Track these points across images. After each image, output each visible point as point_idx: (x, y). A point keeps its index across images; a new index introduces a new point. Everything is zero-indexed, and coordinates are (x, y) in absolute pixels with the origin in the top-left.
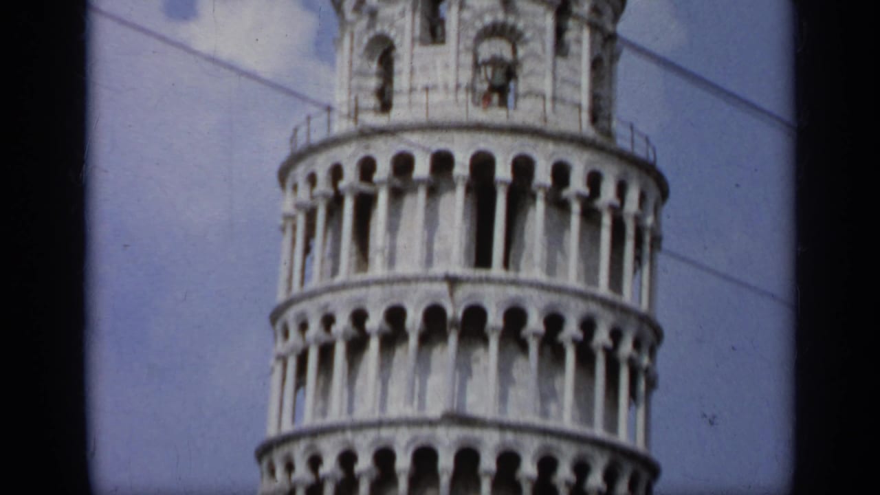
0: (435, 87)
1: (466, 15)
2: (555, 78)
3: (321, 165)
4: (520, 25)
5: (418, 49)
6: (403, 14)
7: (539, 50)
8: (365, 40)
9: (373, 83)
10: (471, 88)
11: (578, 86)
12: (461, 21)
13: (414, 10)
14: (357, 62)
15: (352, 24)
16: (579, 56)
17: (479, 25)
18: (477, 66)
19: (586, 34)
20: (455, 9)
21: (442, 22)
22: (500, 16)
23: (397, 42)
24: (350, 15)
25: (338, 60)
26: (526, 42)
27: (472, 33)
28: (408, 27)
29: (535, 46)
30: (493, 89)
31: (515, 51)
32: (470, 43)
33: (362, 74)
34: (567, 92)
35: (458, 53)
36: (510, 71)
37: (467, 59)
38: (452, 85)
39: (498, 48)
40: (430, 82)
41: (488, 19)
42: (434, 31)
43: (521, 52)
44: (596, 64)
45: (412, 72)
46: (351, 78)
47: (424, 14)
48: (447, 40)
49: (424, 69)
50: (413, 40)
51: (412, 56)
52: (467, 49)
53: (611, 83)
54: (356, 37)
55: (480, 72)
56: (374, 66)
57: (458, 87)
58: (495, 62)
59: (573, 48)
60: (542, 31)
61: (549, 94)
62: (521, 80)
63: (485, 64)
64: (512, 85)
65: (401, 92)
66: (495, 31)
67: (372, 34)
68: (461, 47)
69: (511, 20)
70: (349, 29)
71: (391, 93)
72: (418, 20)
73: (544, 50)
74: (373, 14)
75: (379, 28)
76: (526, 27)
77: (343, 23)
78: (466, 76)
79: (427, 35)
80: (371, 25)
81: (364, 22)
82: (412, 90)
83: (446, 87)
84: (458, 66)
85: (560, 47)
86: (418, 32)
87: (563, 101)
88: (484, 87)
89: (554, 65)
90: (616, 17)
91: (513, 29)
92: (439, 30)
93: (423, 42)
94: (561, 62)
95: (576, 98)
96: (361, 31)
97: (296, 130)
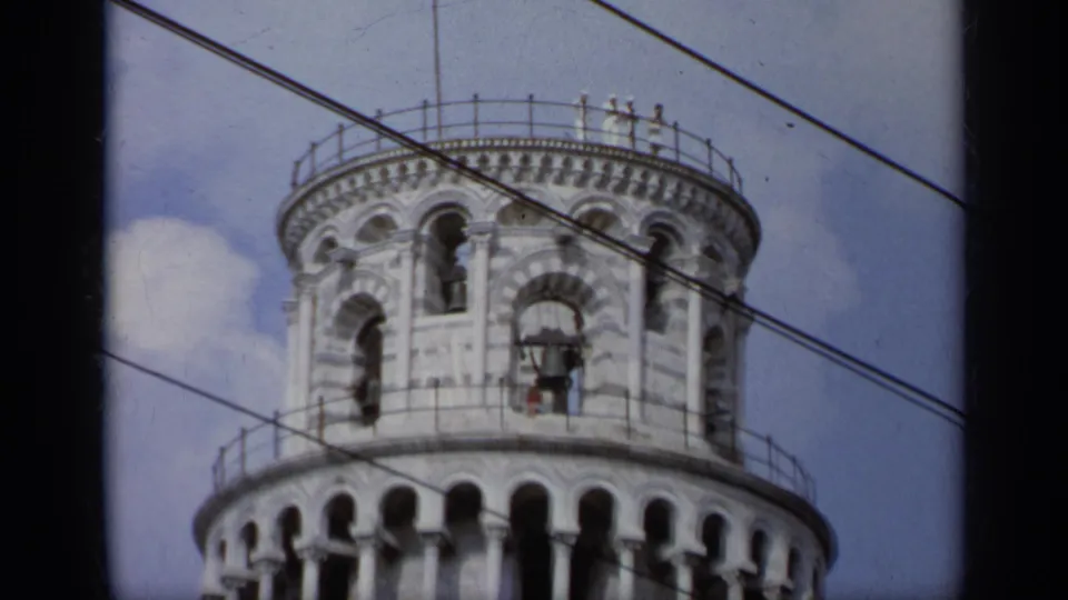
0: (450, 382)
1: (500, 262)
2: (644, 364)
3: (264, 511)
4: (589, 278)
5: (424, 320)
6: (397, 261)
7: (619, 320)
8: (335, 306)
9: (349, 375)
10: (508, 382)
11: (682, 377)
12: (490, 274)
13: (416, 257)
14: (323, 341)
15: (316, 278)
16: (684, 327)
17: (521, 279)
18: (518, 344)
19: (694, 299)
20: (481, 254)
21: (461, 275)
22: (556, 265)
23: (387, 307)
24: (311, 268)
25: (291, 339)
26: (599, 305)
27: (511, 293)
28: (405, 288)
29: (613, 312)
30: (545, 382)
31: (579, 321)
32: (506, 309)
33: (330, 360)
34: (661, 384)
35: (488, 323)
36: (571, 353)
37: (503, 335)
38: (477, 378)
39: (555, 317)
40: (440, 374)
41: (537, 270)
42: (448, 292)
43: (590, 322)
44: (711, 339)
45: (413, 353)
46: (311, 369)
47: (430, 262)
48: (469, 304)
49: (431, 351)
50: (414, 304)
51: (413, 330)
52: (502, 320)
53: (735, 378)
54: (321, 302)
55: (523, 357)
56: (350, 348)
57: (487, 377)
58: (546, 339)
59: (675, 314)
60: (626, 287)
61: (635, 391)
62: (589, 367)
63: (531, 342)
64: (574, 374)
65: (393, 389)
66: (546, 290)
67: (346, 295)
68: (493, 316)
69: (573, 270)
70: (309, 286)
71: (378, 391)
72: (421, 269)
73: (626, 322)
74: (349, 263)
75: (357, 288)
76: (599, 283)
77: (300, 280)
78: (500, 361)
79: (438, 301)
80: (345, 283)
81: (334, 277)
82: (412, 385)
83: (467, 379)
84: (488, 347)
85: (654, 316)
86: (420, 293)
87: (658, 401)
89: (643, 341)
90: (742, 269)
91: (577, 282)
92: (456, 288)
93: (431, 309)
94: (652, 335)
95: (678, 397)
96: (329, 288)
97: (223, 450)
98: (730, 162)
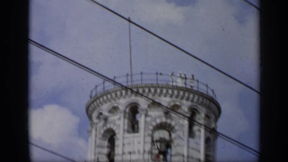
0: (134, 152)
1: (148, 119)
2: (188, 147)
4: (173, 123)
5: (127, 135)
6: (120, 119)
7: (182, 136)
8: (102, 131)
9: (106, 151)
10: (151, 153)
11: (199, 151)
12: (146, 122)
13: (125, 117)
14: (98, 141)
15: (97, 124)
16: (200, 137)
17: (154, 124)
18: (153, 142)
20: (143, 117)
21: (137, 123)
22: (164, 120)
23: (116, 132)
24: (95, 120)
25: (90, 140)
26: (176, 131)
27: (151, 128)
28: (122, 126)
29: (180, 133)
30: (161, 152)
31: (170, 135)
32: (150, 132)
33: (101, 147)
34: (194, 153)
35: (145, 136)
36: (168, 144)
37: (149, 139)
38: (142, 151)
39: (163, 134)
40: (131, 150)
41: (158, 121)
42: (134, 127)
43: (173, 136)
44: (207, 141)
45: (124, 145)
46: (95, 149)
47: (129, 119)
48: (140, 131)
49: (129, 144)
50: (124, 130)
51: (124, 138)
52: (149, 135)
53: (214, 151)
54: (98, 130)
55: (154, 145)
56: (106, 143)
57: (144, 151)
58: (161, 140)
59: (197, 133)
60: (183, 126)
61: (186, 154)
62: (173, 148)
63: (157, 141)
64: (169, 151)
65: (118, 155)
66: (161, 126)
67: (105, 128)
68: (146, 134)
69: (169, 121)
70: (95, 126)
71: (114, 155)
72: (126, 121)
73: (184, 135)
74: (106, 119)
75: (108, 126)
76: (176, 125)
77: (92, 124)
78: (148, 147)
79: (131, 130)
80: (105, 125)
81: (102, 123)
82: (123, 153)
83: (139, 152)
84: (145, 142)
85: (191, 134)
86: (126, 127)
87: (192, 158)
88: (156, 152)
89: (188, 141)
90: (216, 120)
91: (170, 125)
92: (136, 126)
93: (129, 132)
94: (191, 140)
95: (198, 157)
96: (100, 127)
98: (213, 91)
